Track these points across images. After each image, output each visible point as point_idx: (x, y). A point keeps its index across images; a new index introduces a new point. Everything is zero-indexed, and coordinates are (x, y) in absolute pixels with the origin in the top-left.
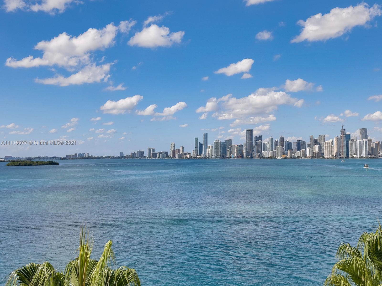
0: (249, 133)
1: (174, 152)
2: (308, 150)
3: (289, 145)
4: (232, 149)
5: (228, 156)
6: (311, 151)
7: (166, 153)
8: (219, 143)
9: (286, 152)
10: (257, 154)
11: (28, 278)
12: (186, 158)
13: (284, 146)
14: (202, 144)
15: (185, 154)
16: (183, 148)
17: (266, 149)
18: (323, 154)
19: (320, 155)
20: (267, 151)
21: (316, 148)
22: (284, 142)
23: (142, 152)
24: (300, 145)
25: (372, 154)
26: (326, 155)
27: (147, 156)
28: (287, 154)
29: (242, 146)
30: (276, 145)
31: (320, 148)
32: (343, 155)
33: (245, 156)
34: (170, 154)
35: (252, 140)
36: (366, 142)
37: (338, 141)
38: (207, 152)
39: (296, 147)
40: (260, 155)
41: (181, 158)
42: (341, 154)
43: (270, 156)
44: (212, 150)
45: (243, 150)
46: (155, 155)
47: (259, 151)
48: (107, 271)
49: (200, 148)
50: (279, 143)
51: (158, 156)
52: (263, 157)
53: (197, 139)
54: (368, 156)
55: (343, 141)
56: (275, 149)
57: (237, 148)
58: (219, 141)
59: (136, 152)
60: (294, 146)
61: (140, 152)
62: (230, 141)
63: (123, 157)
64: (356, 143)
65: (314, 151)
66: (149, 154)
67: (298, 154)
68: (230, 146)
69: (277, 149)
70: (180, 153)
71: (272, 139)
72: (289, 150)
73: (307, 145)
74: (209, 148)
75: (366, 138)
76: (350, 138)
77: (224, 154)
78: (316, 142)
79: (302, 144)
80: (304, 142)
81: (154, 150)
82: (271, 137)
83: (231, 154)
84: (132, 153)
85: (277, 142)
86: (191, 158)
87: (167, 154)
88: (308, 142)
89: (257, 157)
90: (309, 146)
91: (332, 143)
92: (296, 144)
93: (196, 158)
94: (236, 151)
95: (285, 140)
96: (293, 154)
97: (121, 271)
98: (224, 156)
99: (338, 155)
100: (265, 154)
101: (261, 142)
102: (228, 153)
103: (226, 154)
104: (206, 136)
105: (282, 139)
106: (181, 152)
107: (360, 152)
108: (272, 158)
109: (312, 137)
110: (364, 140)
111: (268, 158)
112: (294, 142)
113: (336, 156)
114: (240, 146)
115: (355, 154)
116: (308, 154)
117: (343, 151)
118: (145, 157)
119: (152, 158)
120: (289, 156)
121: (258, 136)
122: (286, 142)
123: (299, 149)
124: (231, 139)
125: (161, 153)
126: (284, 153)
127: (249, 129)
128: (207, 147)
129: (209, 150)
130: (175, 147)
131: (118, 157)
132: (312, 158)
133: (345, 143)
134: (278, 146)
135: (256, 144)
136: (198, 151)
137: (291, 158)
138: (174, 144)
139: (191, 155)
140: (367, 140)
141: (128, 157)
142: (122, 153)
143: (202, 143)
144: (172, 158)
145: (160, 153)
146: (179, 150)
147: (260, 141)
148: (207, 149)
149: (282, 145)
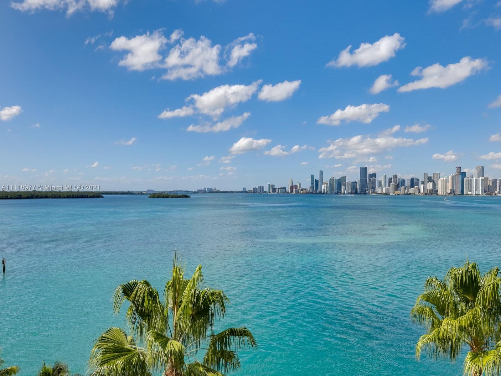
0: (363, 171)
1: (292, 188)
2: (421, 187)
3: (403, 182)
4: (346, 185)
5: (342, 192)
6: (425, 188)
7: (285, 188)
8: (334, 179)
9: (399, 189)
10: (370, 190)
11: (130, 291)
12: (303, 193)
13: (398, 183)
14: (317, 181)
15: (302, 190)
16: (300, 184)
17: (380, 185)
18: (437, 191)
19: (434, 192)
20: (380, 188)
21: (430, 186)
22: (398, 179)
23: (263, 188)
24: (414, 182)
25: (489, 192)
26: (440, 192)
27: (268, 191)
28: (401, 191)
29: (356, 182)
30: (390, 182)
31: (435, 185)
32: (458, 192)
33: (359, 192)
34: (288, 189)
35: (366, 177)
36: (482, 180)
37: (453, 179)
38: (323, 188)
39: (410, 184)
40: (373, 191)
41: (298, 193)
42: (456, 191)
43: (383, 192)
44: (327, 186)
45: (357, 186)
46: (274, 190)
47: (373, 188)
48: (194, 291)
49: (315, 184)
50: (392, 180)
51: (277, 192)
52: (377, 193)
53: (313, 177)
54: (484, 194)
55: (458, 179)
56: (389, 186)
57: (351, 185)
58: (334, 178)
59: (257, 187)
60: (408, 184)
61: (260, 187)
62: (344, 179)
63: (246, 192)
64: (471, 181)
65: (428, 188)
66: (269, 189)
67: (411, 190)
68: (344, 183)
69: (390, 186)
70: (297, 188)
71: (385, 177)
72: (402, 187)
73: (420, 183)
74: (325, 184)
75: (483, 176)
76: (465, 176)
77: (339, 190)
78: (430, 179)
79: (415, 181)
80: (418, 180)
81: (273, 186)
82: (385, 175)
83: (345, 190)
84: (253, 188)
85: (391, 179)
86: (307, 193)
87: (285, 190)
88: (422, 179)
89: (371, 193)
90: (422, 183)
91: (447, 181)
92: (410, 181)
93: (312, 192)
94: (350, 187)
95: (398, 178)
96: (407, 191)
97: (206, 292)
98: (338, 192)
99: (452, 192)
100: (379, 190)
101: (375, 180)
102: (343, 190)
103: (340, 189)
104: (321, 173)
105: (396, 176)
106: (299, 188)
107: (476, 189)
108: (385, 194)
109: (426, 175)
110: (481, 178)
111: (381, 194)
112: (407, 180)
113: (450, 194)
114: (354, 183)
115: (470, 191)
116: (422, 191)
117: (457, 188)
118: (266, 192)
119: (272, 193)
120: (402, 192)
121: (372, 174)
122: (399, 179)
123: (412, 186)
124: (345, 177)
125: (280, 189)
126: (397, 190)
127: (363, 166)
128: (322, 183)
129: (324, 186)
130: (292, 183)
131: (242, 192)
132: (426, 194)
133: (460, 180)
134: (392, 183)
135: (370, 180)
136: (314, 187)
137: (405, 194)
138: (292, 181)
139: (307, 191)
140: (483, 178)
141: (250, 192)
142: (244, 189)
143: (318, 179)
144: (289, 193)
145: (278, 189)
146: (296, 187)
147: (373, 178)
148: (322, 185)
149: (395, 182)
